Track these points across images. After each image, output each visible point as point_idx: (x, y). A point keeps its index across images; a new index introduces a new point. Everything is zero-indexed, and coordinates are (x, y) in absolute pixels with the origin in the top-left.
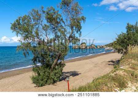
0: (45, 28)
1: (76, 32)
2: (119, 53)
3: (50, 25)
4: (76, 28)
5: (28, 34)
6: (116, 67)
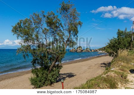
1: (73, 36)
3: (50, 29)
4: (73, 32)
5: (28, 37)
6: (107, 69)
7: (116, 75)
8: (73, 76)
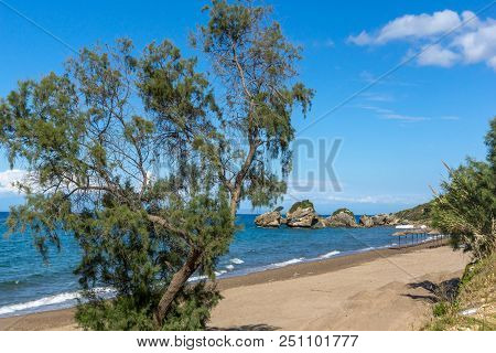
0: (137, 134)
2: (456, 247)
4: (268, 136)
5: (58, 159)
6: (444, 312)
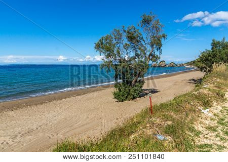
1: (156, 51)
2: (201, 71)
3: (131, 44)
4: (156, 46)
5: (110, 53)
6: (198, 86)
7: (210, 93)
8: (156, 92)
